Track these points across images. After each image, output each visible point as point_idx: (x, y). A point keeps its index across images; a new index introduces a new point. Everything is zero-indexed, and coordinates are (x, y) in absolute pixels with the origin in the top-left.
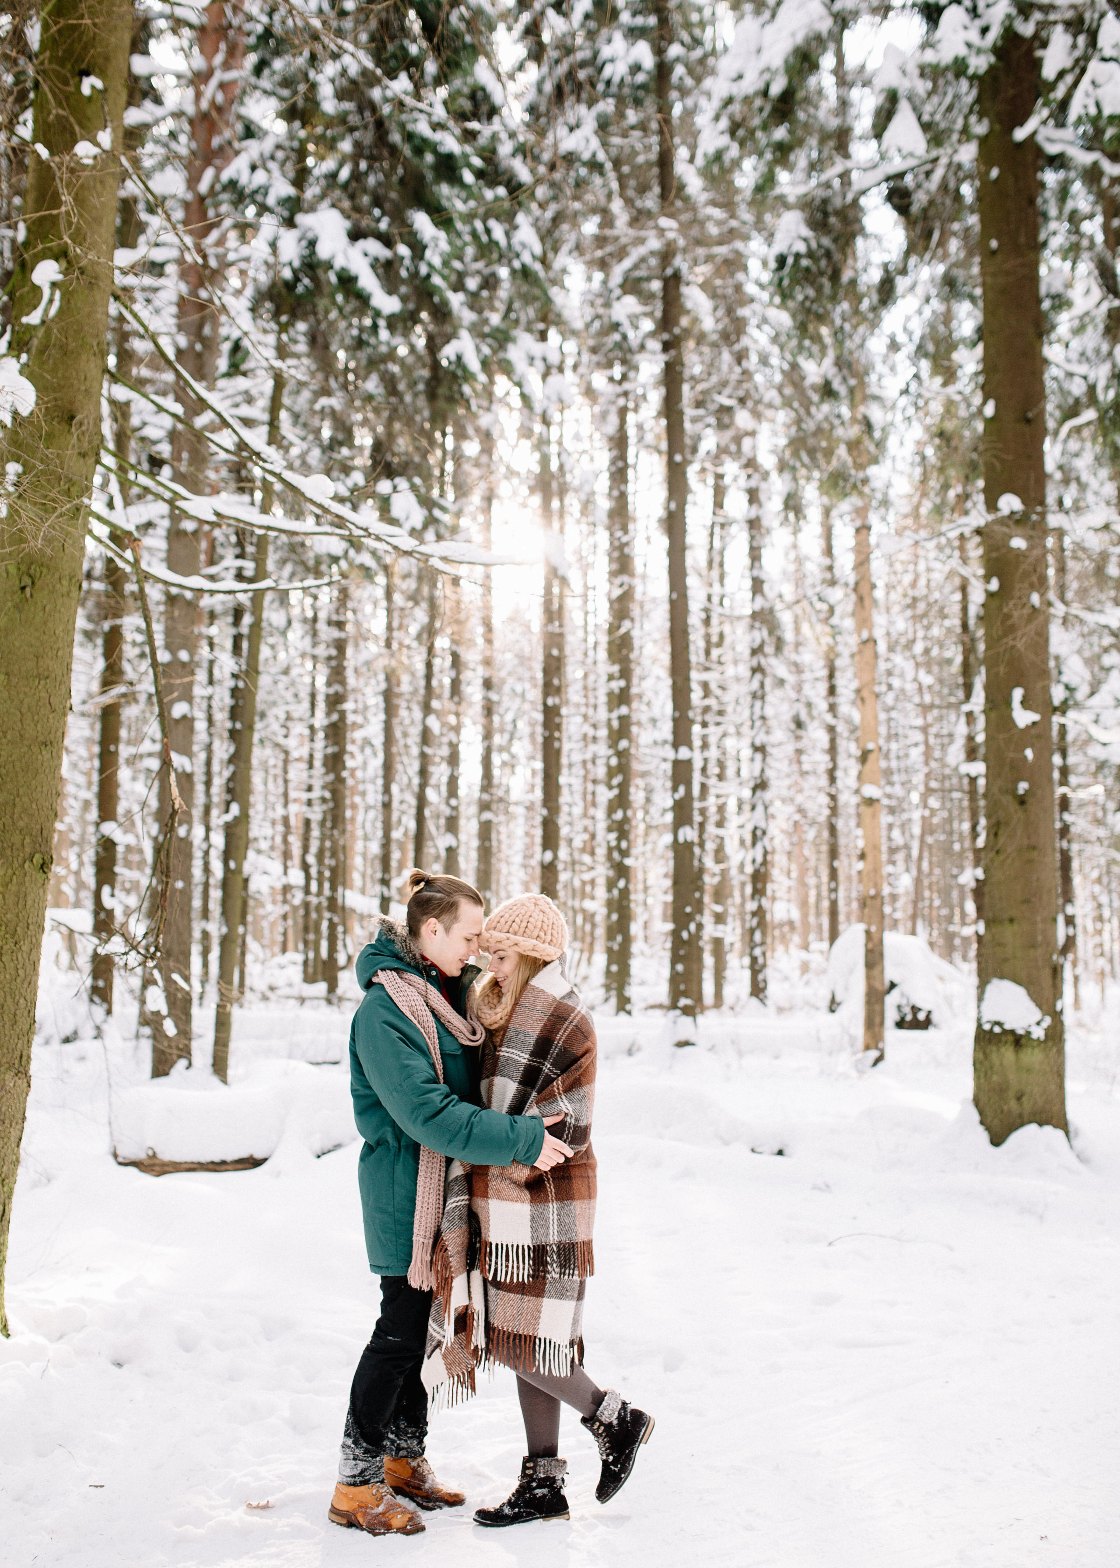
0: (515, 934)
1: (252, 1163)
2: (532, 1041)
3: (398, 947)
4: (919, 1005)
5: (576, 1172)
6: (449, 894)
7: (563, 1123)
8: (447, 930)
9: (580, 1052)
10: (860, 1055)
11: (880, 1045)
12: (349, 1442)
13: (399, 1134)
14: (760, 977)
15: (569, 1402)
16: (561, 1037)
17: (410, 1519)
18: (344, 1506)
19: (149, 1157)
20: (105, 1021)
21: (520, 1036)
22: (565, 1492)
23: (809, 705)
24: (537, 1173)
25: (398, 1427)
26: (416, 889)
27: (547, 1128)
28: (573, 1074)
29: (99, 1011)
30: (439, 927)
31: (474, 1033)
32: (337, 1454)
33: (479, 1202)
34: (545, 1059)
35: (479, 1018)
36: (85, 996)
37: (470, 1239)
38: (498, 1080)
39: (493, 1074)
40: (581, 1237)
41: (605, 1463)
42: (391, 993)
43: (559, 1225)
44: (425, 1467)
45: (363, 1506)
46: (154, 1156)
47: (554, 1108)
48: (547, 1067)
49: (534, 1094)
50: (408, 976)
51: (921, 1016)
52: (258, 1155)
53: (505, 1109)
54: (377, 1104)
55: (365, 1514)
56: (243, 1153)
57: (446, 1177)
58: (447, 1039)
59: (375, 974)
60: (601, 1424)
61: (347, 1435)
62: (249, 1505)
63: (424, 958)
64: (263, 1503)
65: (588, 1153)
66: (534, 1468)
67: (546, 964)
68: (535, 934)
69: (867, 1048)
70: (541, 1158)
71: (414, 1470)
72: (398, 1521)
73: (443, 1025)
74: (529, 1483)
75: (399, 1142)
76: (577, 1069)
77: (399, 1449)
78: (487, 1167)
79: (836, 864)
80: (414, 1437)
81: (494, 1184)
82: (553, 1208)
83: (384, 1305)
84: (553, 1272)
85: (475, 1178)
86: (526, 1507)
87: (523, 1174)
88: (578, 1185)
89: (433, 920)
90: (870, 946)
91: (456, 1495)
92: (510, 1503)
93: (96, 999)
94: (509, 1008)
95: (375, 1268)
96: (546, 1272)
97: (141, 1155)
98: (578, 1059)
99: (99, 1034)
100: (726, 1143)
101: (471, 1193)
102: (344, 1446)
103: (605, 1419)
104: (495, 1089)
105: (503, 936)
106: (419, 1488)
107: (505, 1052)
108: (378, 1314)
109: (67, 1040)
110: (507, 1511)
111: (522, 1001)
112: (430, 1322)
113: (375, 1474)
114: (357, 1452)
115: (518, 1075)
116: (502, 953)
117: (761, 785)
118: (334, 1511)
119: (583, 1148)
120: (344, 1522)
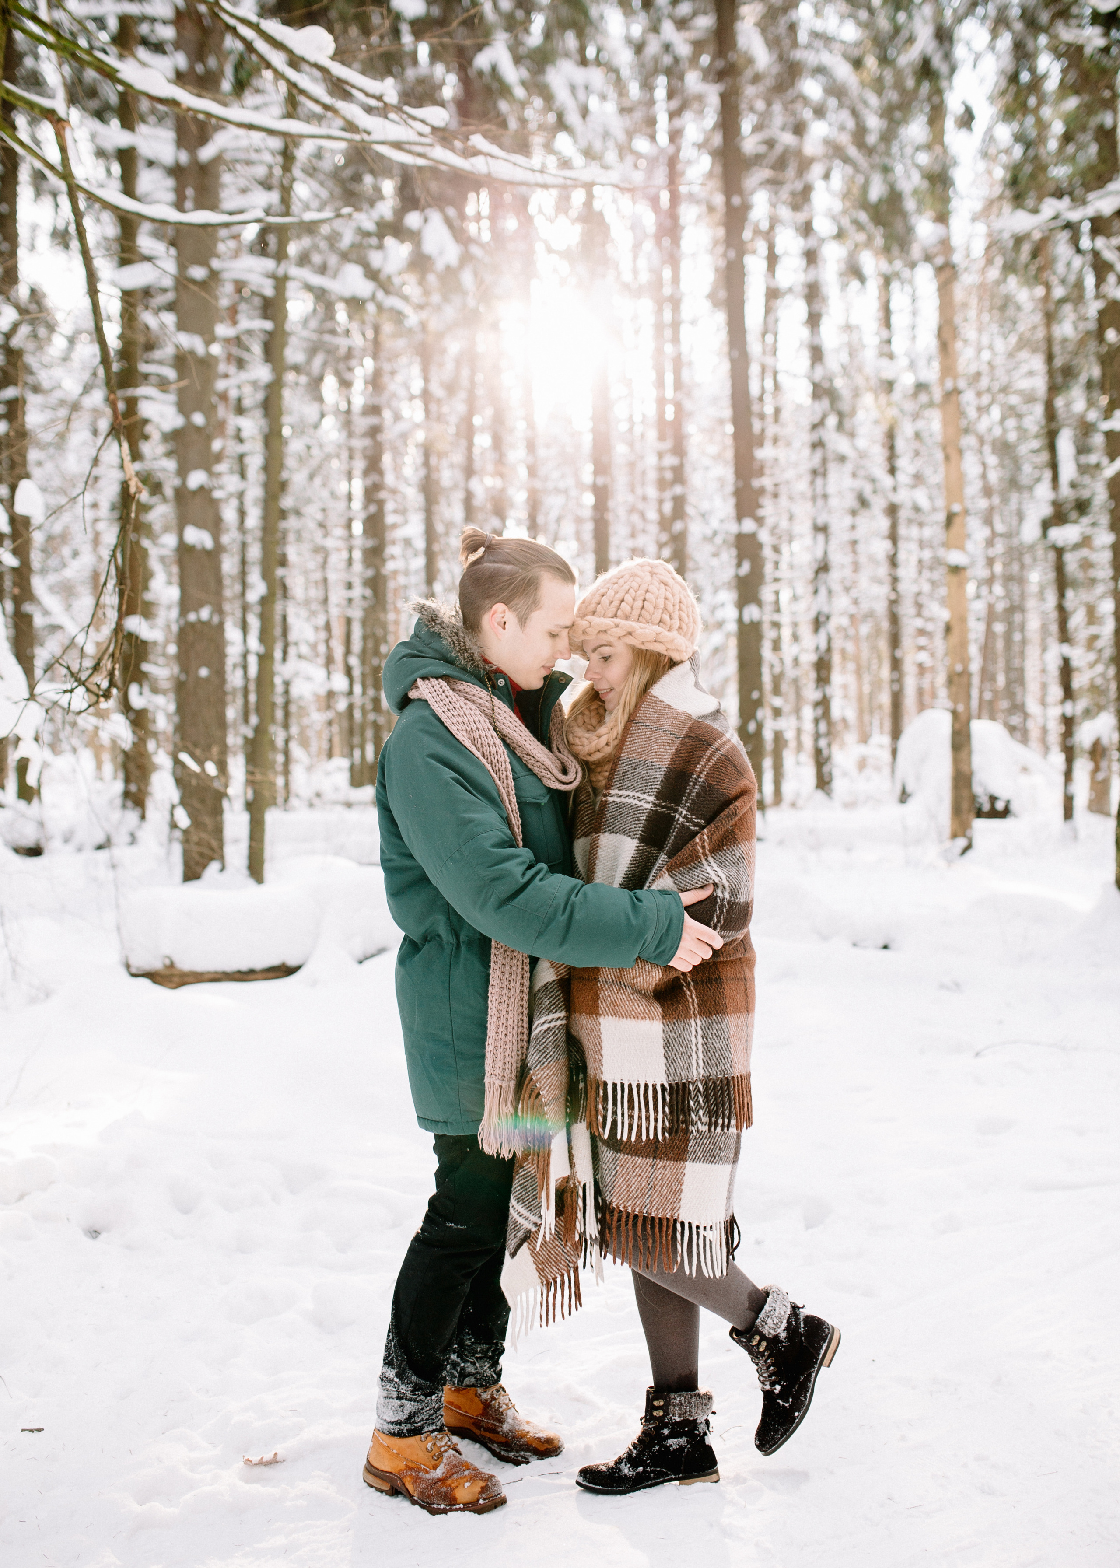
0: (627, 618)
1: (284, 971)
2: (658, 775)
3: (446, 642)
4: (996, 794)
5: (727, 972)
6: (525, 566)
7: (712, 900)
8: (523, 621)
9: (733, 792)
10: (948, 844)
11: (968, 833)
12: (391, 1373)
13: (456, 922)
14: (826, 769)
15: (715, 1308)
16: (702, 769)
17: (484, 1490)
18: (385, 1466)
19: (166, 967)
20: (139, 827)
21: (641, 770)
22: (711, 1440)
23: (873, 481)
24: (673, 975)
25: (461, 1344)
26: (473, 558)
27: (687, 908)
28: (724, 824)
29: (132, 816)
30: (511, 618)
31: (565, 771)
32: (375, 1391)
33: (583, 1022)
34: (678, 802)
35: (570, 745)
36: (119, 801)
37: (570, 1077)
38: (606, 840)
39: (598, 830)
40: (737, 1071)
41: (769, 1396)
42: (439, 712)
43: (706, 1052)
44: (502, 1399)
45: (413, 1468)
46: (172, 965)
47: (697, 876)
48: (682, 815)
49: (663, 857)
50: (464, 686)
51: (1000, 806)
52: (292, 962)
53: (619, 878)
54: (423, 880)
55: (416, 1480)
56: (274, 960)
57: (531, 987)
58: (527, 780)
59: (413, 685)
60: (763, 1337)
61: (388, 1362)
62: (248, 1461)
63: (486, 661)
64: (268, 1456)
65: (745, 944)
66: (664, 1408)
67: (673, 664)
68: (657, 616)
69: (954, 836)
70: (679, 954)
71: (487, 1405)
72: (466, 1491)
73: (519, 759)
74: (658, 1429)
75: (457, 936)
76: (730, 817)
77: (463, 1375)
78: (596, 970)
79: (898, 654)
80: (484, 1357)
81: (608, 994)
82: (695, 1026)
83: (441, 1176)
84: (700, 1123)
85: (575, 985)
86: (653, 1464)
87: (652, 978)
88: (730, 990)
89: (500, 607)
90: (957, 726)
91: (549, 1441)
92: (630, 1458)
93: (129, 803)
94: (620, 727)
95: (425, 1121)
96: (688, 1122)
97: (157, 964)
98: (728, 802)
99: (133, 839)
100: (825, 938)
101: (569, 1007)
102: (384, 1379)
103: (769, 1330)
104: (601, 852)
105: (609, 622)
106: (494, 1431)
107: (616, 796)
108: (432, 1190)
109: (100, 847)
110: (626, 1470)
111: (640, 717)
112: (513, 1202)
113: (430, 1420)
114: (403, 1388)
115: (638, 828)
116: (606, 650)
117: (823, 568)
118: (371, 1469)
119: (740, 935)
120: (386, 1487)
